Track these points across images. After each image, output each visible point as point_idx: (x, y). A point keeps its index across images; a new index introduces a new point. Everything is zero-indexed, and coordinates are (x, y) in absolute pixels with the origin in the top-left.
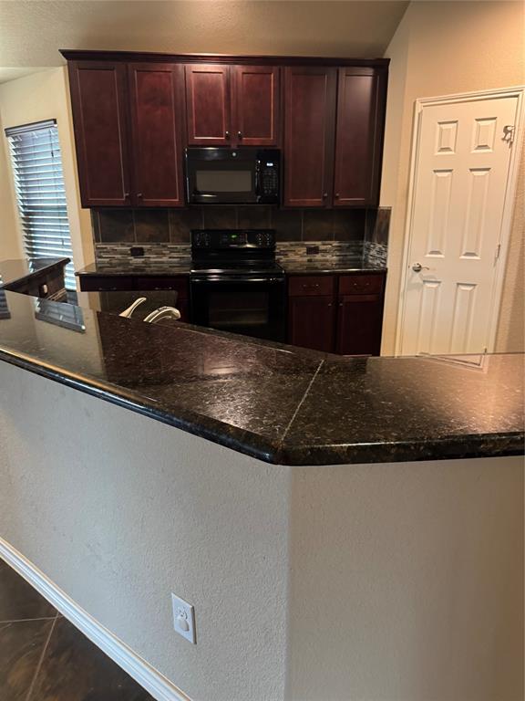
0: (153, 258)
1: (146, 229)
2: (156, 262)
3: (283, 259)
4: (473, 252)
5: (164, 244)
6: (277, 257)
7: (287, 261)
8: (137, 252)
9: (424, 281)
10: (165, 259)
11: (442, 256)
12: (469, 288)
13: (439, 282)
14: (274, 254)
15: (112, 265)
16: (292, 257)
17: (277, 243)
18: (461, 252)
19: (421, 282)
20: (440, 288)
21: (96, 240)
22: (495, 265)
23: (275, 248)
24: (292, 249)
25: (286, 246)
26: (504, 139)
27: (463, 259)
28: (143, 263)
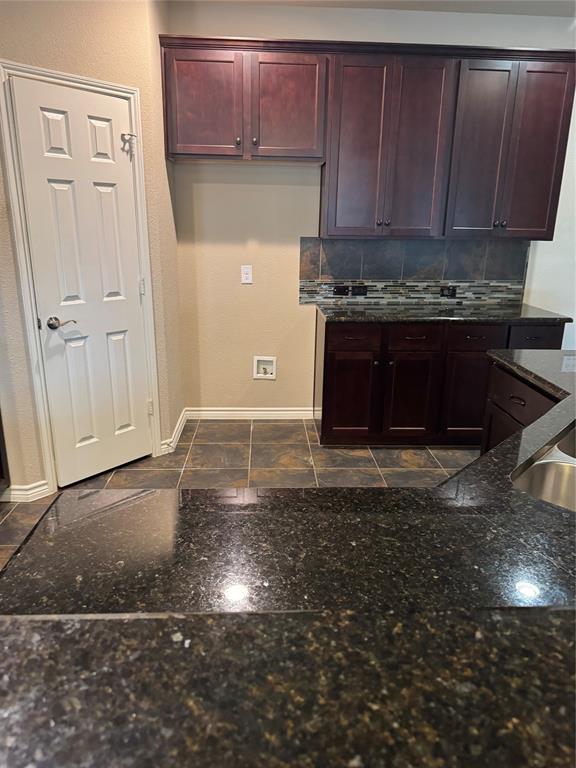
4: (116, 291)
9: (66, 341)
11: (81, 302)
12: (121, 337)
13: (85, 338)
18: (103, 293)
19: (63, 342)
20: (87, 346)
22: (141, 303)
26: (123, 149)
27: (107, 302)
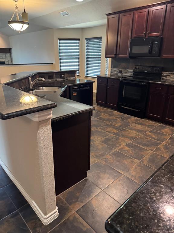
0: (124, 74)
1: (123, 64)
2: (124, 75)
3: (165, 78)
5: (127, 69)
6: (162, 77)
7: (166, 79)
8: (120, 72)
10: (127, 74)
14: (162, 76)
15: (114, 75)
16: (168, 78)
17: (163, 72)
21: (111, 67)
23: (162, 73)
24: (169, 75)
25: (167, 74)
28: (121, 75)
